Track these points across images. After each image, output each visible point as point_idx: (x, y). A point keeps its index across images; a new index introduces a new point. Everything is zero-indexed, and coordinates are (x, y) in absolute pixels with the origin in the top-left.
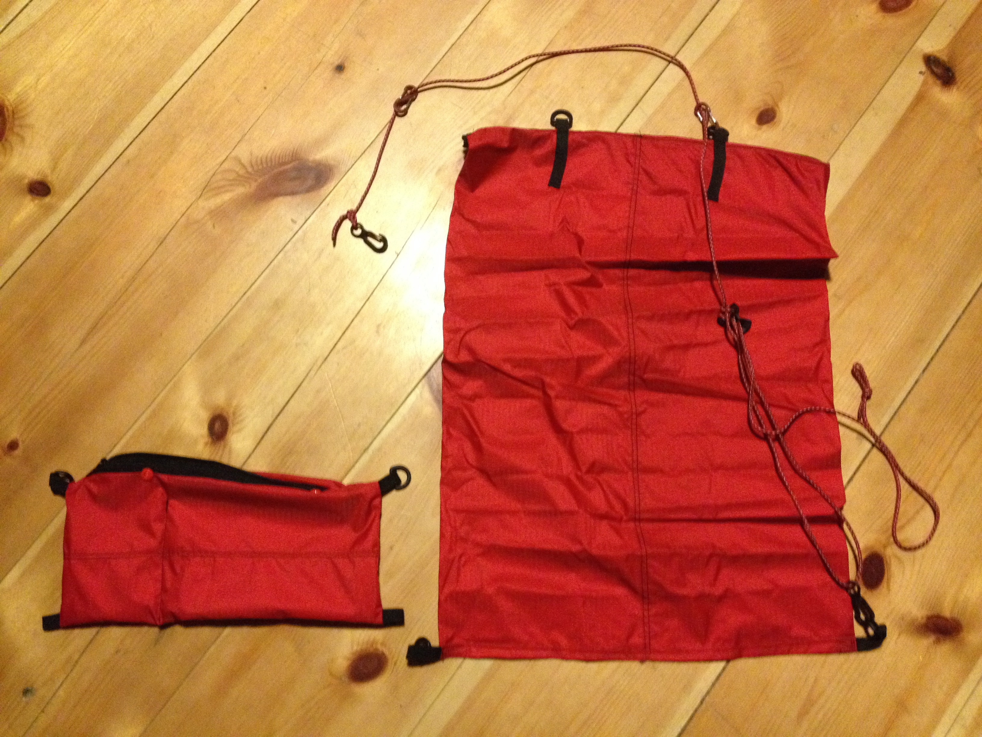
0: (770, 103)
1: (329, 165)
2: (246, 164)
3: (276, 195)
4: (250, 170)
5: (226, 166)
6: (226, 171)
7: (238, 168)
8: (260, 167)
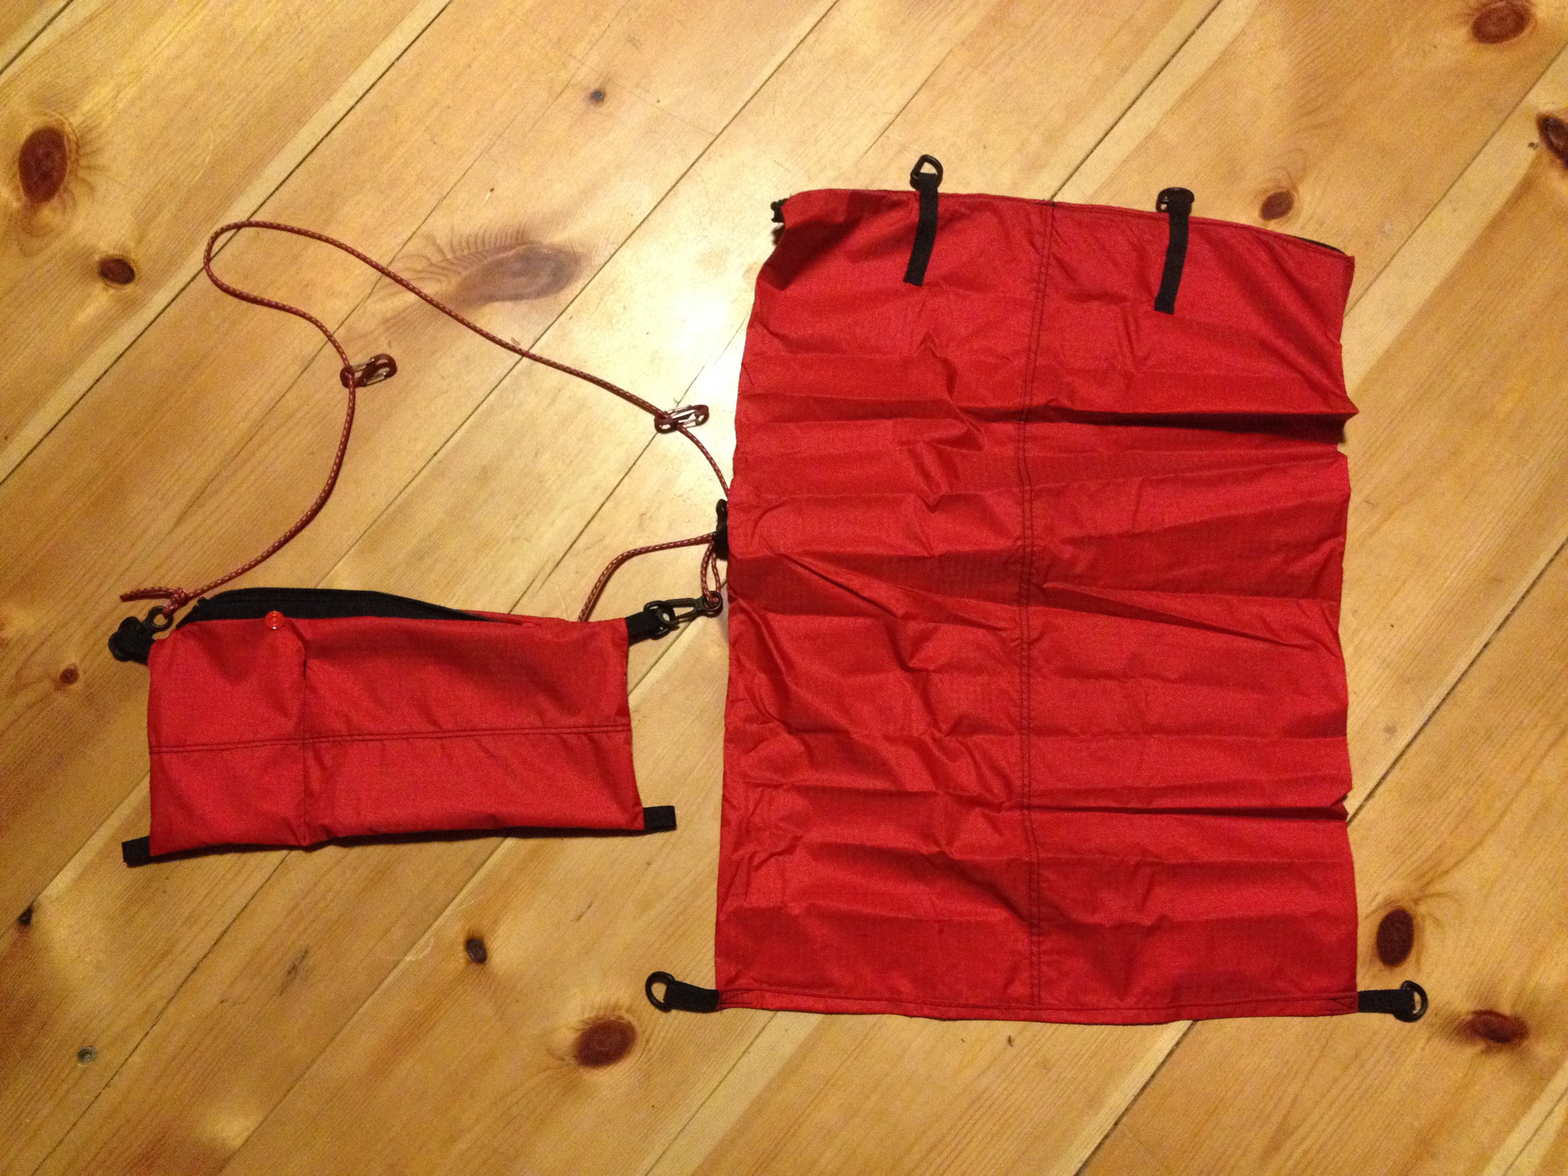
0: (1284, 183)
1: (575, 253)
2: (444, 247)
3: (490, 298)
4: (449, 256)
8: (466, 252)
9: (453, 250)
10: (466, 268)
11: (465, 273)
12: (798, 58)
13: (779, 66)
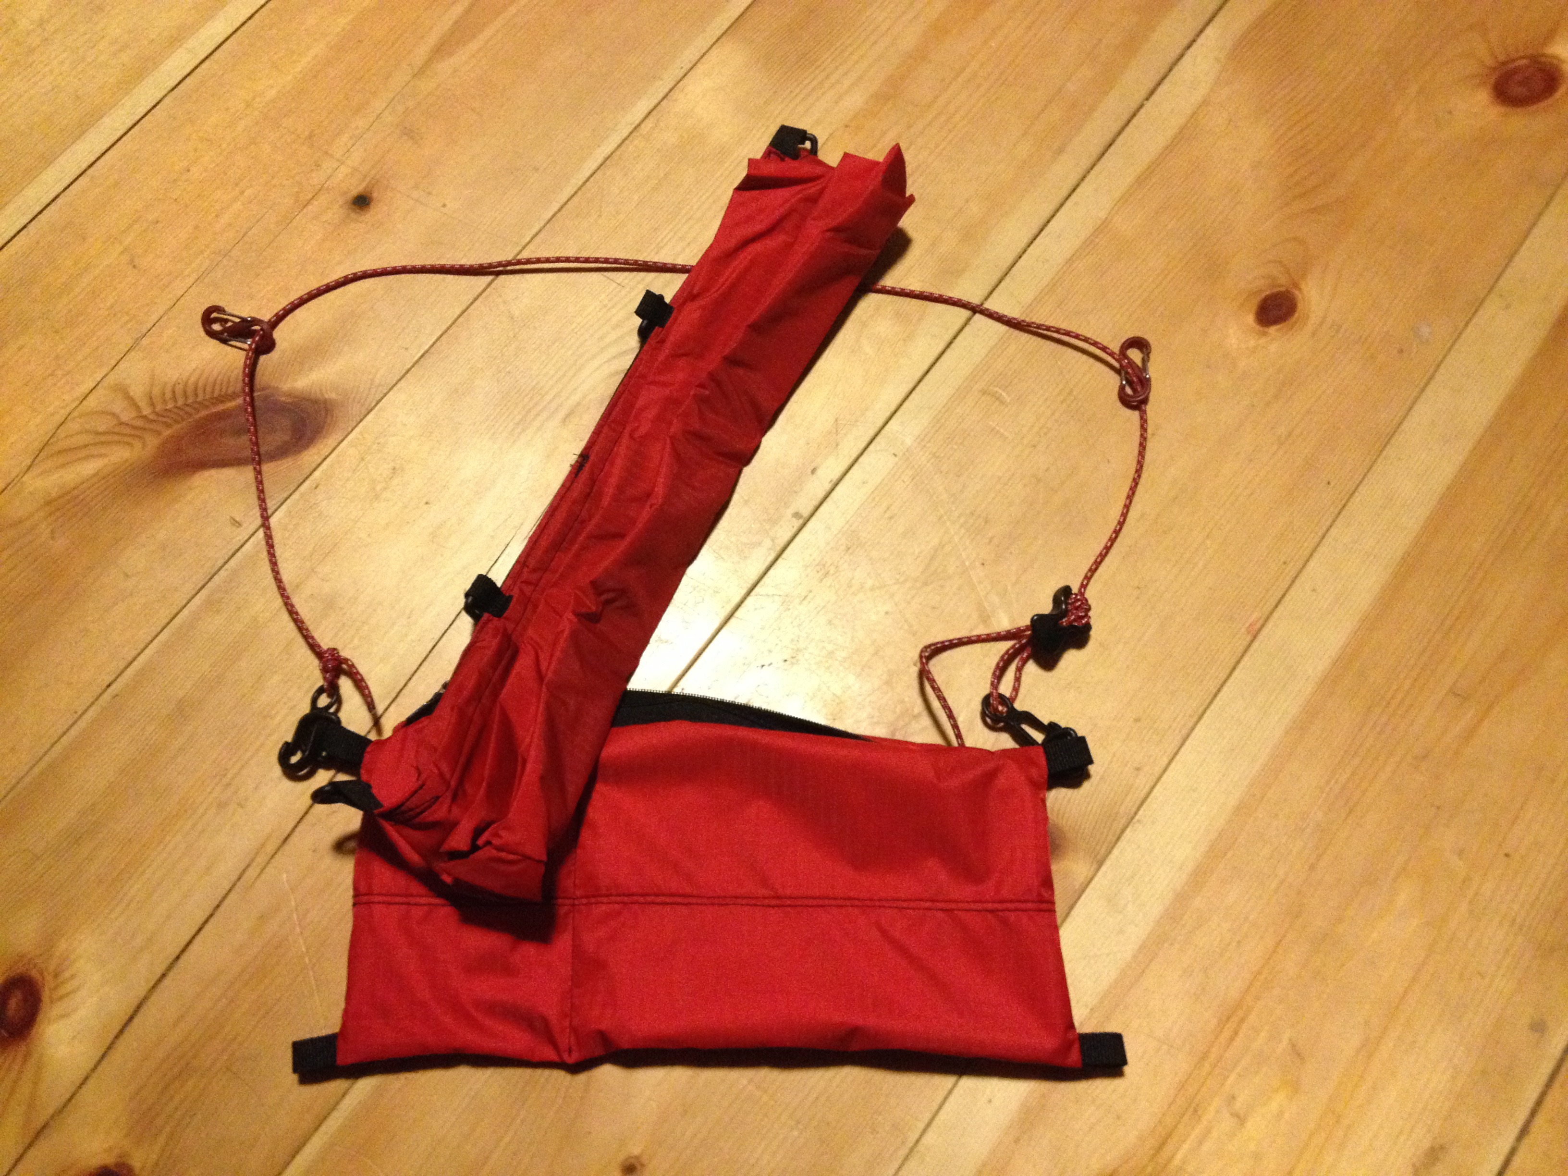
0: (1283, 280)
1: (325, 401)
2: (137, 400)
3: (202, 465)
4: (146, 411)
5: (92, 402)
6: (92, 413)
7: (119, 406)
8: (170, 406)
9: (152, 404)
10: (169, 426)
11: (167, 433)
12: (631, 148)
13: (606, 159)
